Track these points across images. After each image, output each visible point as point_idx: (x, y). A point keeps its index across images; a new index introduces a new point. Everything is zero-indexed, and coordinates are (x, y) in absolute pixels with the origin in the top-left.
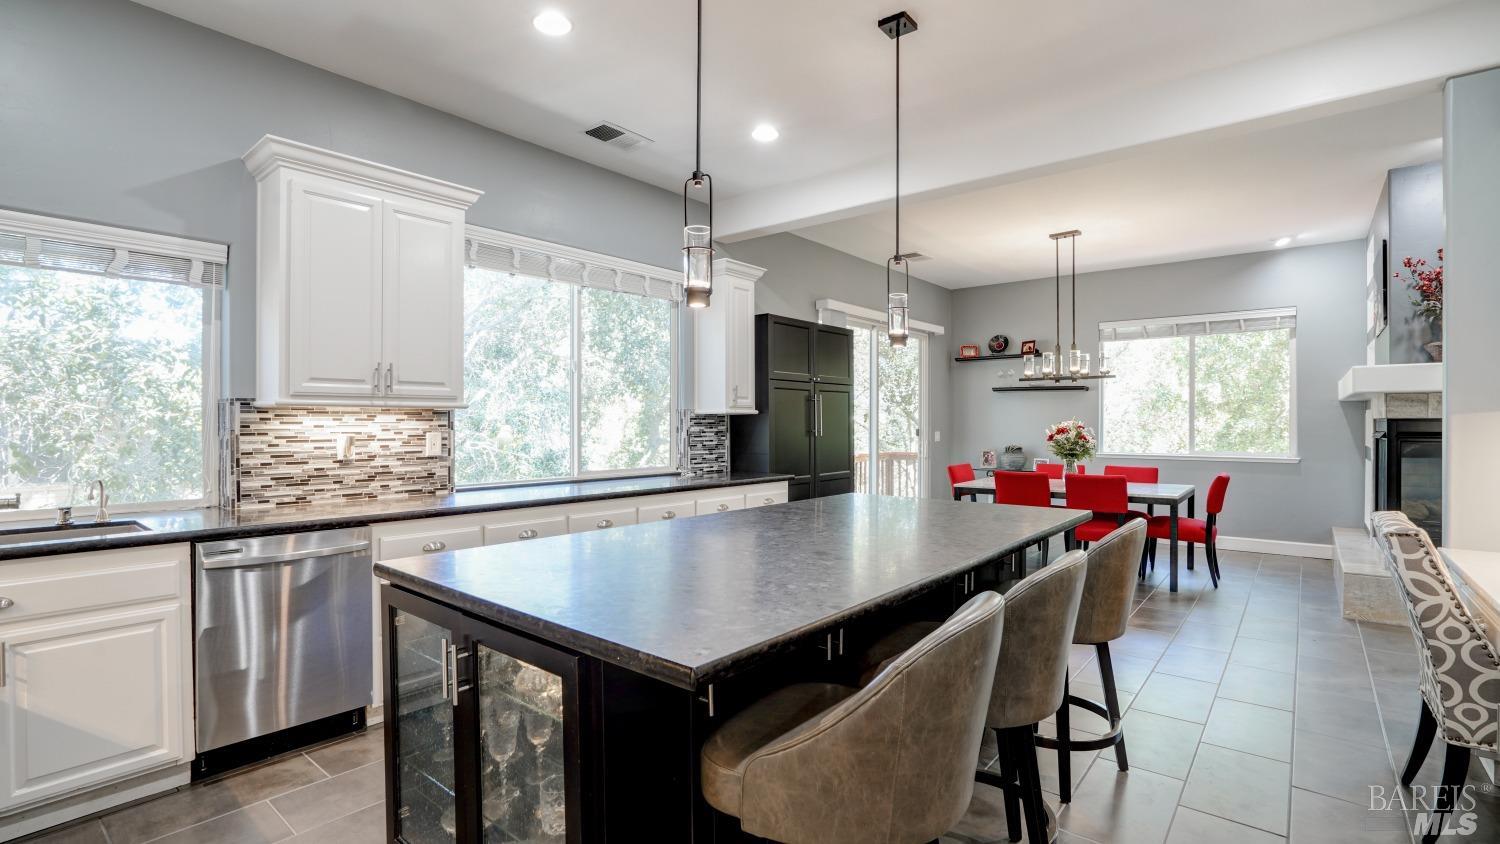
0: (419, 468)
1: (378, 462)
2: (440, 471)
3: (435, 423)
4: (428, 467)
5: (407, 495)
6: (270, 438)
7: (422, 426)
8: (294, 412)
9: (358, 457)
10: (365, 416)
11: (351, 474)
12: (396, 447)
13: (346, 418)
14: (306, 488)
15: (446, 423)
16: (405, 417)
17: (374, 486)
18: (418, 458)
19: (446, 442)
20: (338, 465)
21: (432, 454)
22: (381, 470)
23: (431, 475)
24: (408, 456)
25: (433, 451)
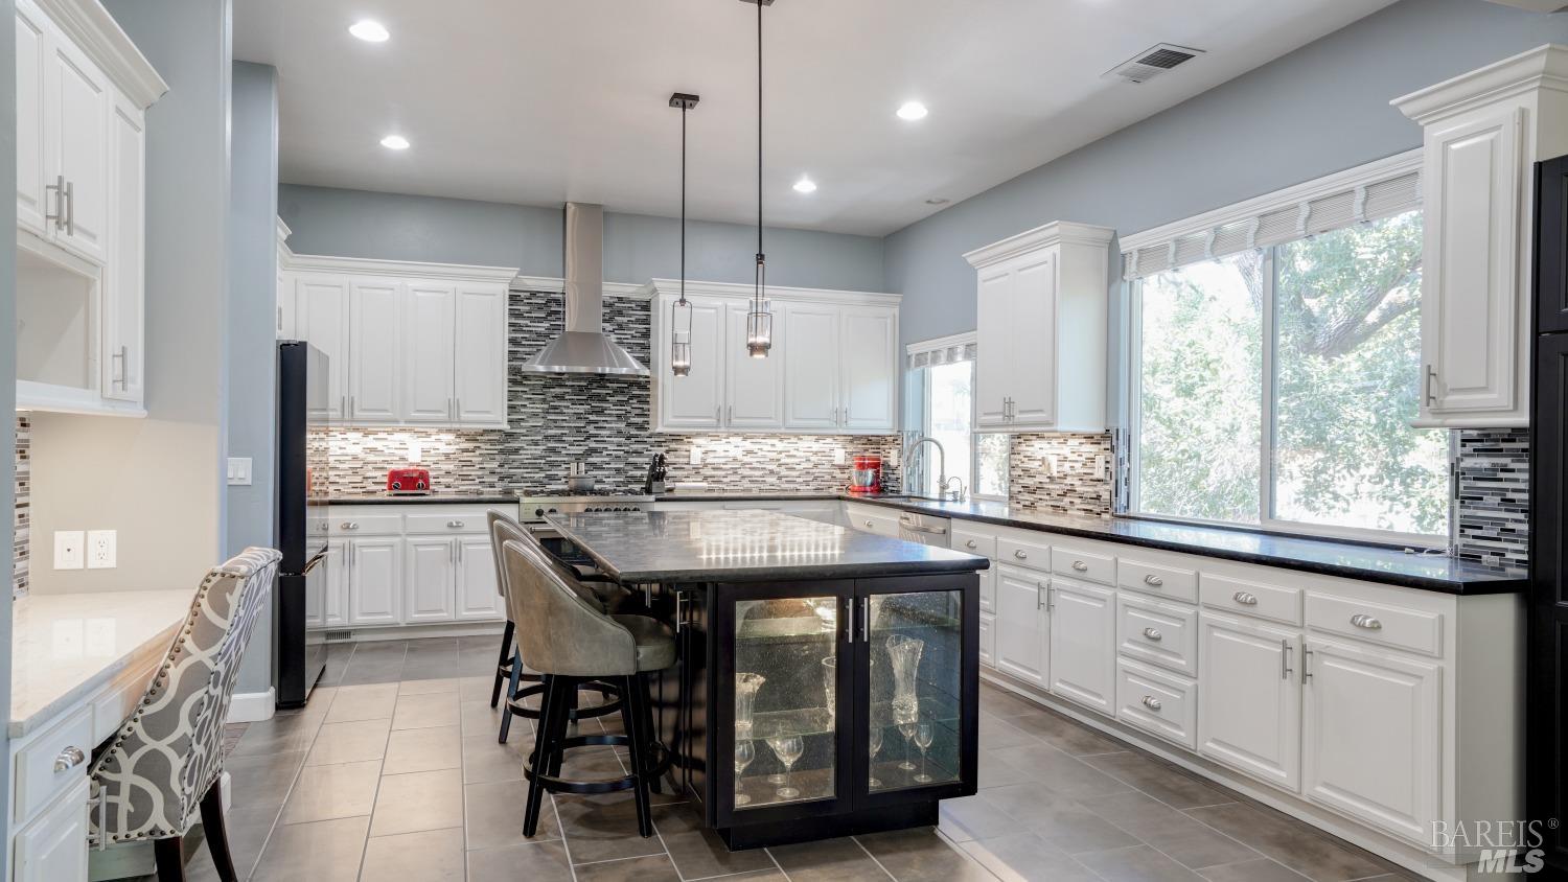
0: (1090, 489)
1: (1069, 481)
2: (1105, 496)
3: (1103, 446)
4: (1096, 489)
5: (1083, 513)
6: (1021, 457)
7: (1095, 448)
8: (1031, 438)
9: (1059, 475)
10: (1062, 440)
11: (1056, 488)
12: (1079, 469)
13: (1054, 442)
14: (1035, 496)
15: (1109, 447)
16: (1084, 441)
17: (1067, 500)
18: (1092, 480)
19: (1108, 466)
20: (1048, 480)
21: (1099, 478)
22: (1069, 488)
23: (1098, 498)
24: (1085, 477)
25: (1099, 473)
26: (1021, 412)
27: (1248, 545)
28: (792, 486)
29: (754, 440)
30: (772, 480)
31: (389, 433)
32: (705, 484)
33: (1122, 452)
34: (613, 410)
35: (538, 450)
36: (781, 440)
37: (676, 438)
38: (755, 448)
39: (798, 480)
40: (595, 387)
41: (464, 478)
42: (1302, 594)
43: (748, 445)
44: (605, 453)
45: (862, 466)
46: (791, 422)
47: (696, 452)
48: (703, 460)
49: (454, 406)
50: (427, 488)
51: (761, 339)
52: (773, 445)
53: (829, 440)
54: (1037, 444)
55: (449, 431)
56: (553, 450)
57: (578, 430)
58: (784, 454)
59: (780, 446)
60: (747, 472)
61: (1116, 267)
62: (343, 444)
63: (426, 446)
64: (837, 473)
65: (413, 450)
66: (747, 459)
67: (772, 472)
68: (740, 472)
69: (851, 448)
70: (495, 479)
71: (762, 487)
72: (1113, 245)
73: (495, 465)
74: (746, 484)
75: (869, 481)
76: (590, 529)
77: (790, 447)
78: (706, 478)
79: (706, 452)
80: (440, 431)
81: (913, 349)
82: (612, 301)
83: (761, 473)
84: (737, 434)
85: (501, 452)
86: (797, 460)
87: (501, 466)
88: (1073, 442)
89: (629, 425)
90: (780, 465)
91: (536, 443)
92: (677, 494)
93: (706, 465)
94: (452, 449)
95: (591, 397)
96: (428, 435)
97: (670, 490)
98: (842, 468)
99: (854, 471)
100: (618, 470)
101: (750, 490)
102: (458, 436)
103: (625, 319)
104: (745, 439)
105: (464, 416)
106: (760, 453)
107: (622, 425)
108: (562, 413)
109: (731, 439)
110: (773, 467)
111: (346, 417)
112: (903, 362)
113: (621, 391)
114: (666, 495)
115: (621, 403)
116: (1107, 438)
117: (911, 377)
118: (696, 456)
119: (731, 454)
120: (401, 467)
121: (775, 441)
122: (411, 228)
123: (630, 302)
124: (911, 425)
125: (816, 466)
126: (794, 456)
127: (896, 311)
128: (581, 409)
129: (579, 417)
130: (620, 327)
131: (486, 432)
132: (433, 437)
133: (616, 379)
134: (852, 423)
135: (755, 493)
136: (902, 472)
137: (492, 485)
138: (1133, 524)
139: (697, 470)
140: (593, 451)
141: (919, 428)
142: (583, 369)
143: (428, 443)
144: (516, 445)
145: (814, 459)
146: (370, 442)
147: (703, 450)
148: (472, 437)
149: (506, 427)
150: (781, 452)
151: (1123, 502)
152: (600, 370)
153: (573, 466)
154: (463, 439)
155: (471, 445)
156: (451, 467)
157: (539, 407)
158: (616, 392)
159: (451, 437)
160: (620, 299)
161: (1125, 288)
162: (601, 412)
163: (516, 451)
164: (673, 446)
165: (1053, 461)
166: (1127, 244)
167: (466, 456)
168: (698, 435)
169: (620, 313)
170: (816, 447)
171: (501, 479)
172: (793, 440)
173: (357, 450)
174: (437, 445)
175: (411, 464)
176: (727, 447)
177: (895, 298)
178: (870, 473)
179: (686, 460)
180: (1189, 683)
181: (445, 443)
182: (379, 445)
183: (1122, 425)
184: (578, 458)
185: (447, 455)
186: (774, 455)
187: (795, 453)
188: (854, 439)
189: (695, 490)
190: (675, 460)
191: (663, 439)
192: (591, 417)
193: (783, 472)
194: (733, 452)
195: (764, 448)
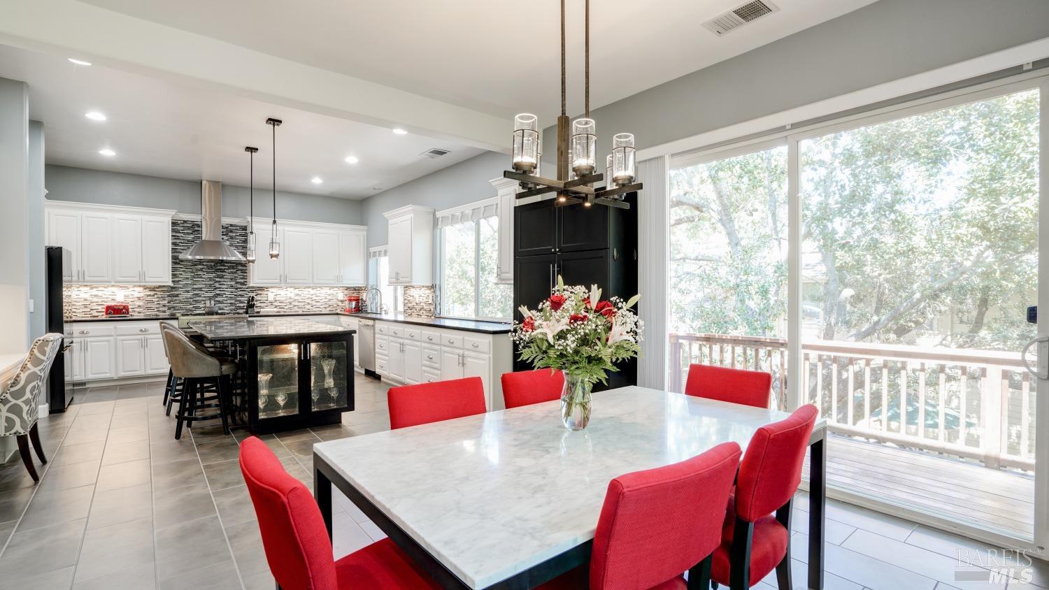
1: (422, 304)
2: (432, 309)
3: (432, 291)
4: (430, 307)
5: (426, 317)
6: (408, 295)
7: (429, 291)
8: (409, 288)
9: (419, 302)
10: (420, 289)
11: (418, 307)
12: (425, 299)
13: (417, 289)
14: (412, 311)
15: (434, 291)
16: (426, 288)
17: (421, 312)
18: (429, 304)
19: (433, 298)
20: (416, 304)
22: (422, 307)
24: (427, 303)
25: (431, 302)
26: (402, 277)
27: (472, 325)
28: (319, 309)
29: (299, 289)
30: (309, 306)
31: (105, 287)
32: (276, 309)
33: (438, 293)
34: (228, 276)
35: (189, 295)
36: (313, 289)
37: (261, 289)
38: (300, 293)
39: (321, 306)
40: (218, 266)
41: (148, 308)
42: (463, 339)
43: (297, 291)
44: (224, 296)
45: (350, 300)
46: (316, 281)
47: (271, 295)
48: (275, 298)
49: (142, 275)
50: (128, 313)
51: (275, 252)
52: (309, 291)
53: (336, 289)
54: (412, 290)
55: (140, 286)
56: (197, 295)
57: (210, 286)
59: (312, 292)
60: (297, 304)
61: (435, 222)
62: (78, 293)
63: (126, 294)
64: (340, 304)
65: (119, 296)
66: (297, 298)
67: (308, 304)
68: (293, 303)
69: (346, 292)
70: (166, 309)
71: (304, 310)
72: (434, 214)
73: (166, 302)
74: (296, 309)
75: (354, 306)
76: (217, 331)
77: (317, 292)
78: (276, 306)
79: (276, 295)
80: (135, 286)
81: (372, 250)
82: (227, 226)
83: (303, 304)
84: (291, 287)
85: (169, 296)
86: (321, 298)
87: (169, 302)
88: (423, 289)
89: (237, 283)
90: (312, 300)
91: (188, 292)
92: (261, 314)
93: (276, 301)
94: (141, 295)
95: (217, 270)
96: (128, 288)
97: (259, 312)
98: (342, 301)
99: (347, 302)
100: (231, 303)
102: (145, 289)
103: (234, 234)
104: (295, 289)
105: (147, 279)
106: (303, 295)
107: (233, 283)
108: (201, 277)
109: (288, 289)
110: (309, 301)
111: (81, 280)
112: (368, 255)
113: (233, 267)
114: (255, 314)
115: (232, 273)
116: (433, 287)
117: (372, 261)
118: (271, 297)
119: (288, 296)
120: (112, 304)
122: (117, 188)
123: (236, 226)
124: (371, 283)
125: (330, 300)
127: (365, 233)
128: (212, 276)
129: (210, 279)
130: (232, 238)
131: (160, 287)
132: (130, 290)
133: (230, 262)
134: (344, 282)
135: (300, 313)
136: (368, 303)
137: (164, 312)
138: (442, 320)
139: (272, 303)
140: (218, 295)
141: (375, 283)
142: (212, 258)
143: (128, 292)
144: (177, 293)
145: (329, 297)
146: (94, 292)
148: (153, 289)
149: (172, 284)
150: (313, 295)
151: (438, 312)
152: (221, 258)
153: (208, 302)
154: (147, 290)
155: (152, 293)
156: (141, 304)
157: (189, 275)
158: (229, 268)
159: (141, 289)
160: (231, 225)
161: (438, 232)
162: (222, 277)
163: (177, 296)
164: (260, 292)
165: (417, 296)
166: (439, 214)
167: (149, 298)
168: (272, 287)
169: (231, 232)
170: (330, 292)
171: (169, 309)
172: (319, 289)
173: (87, 296)
174: (133, 293)
175: (119, 302)
176: (286, 293)
177: (366, 228)
178: (354, 303)
179: (265, 299)
180: (439, 372)
181: (138, 292)
182: (99, 293)
183: (438, 283)
184: (210, 298)
185: (139, 298)
186: (309, 296)
187: (320, 295)
188: (348, 288)
189: (271, 312)
190: (260, 299)
191: (253, 289)
192: (217, 279)
193: (314, 303)
194: (289, 295)
195: (305, 293)
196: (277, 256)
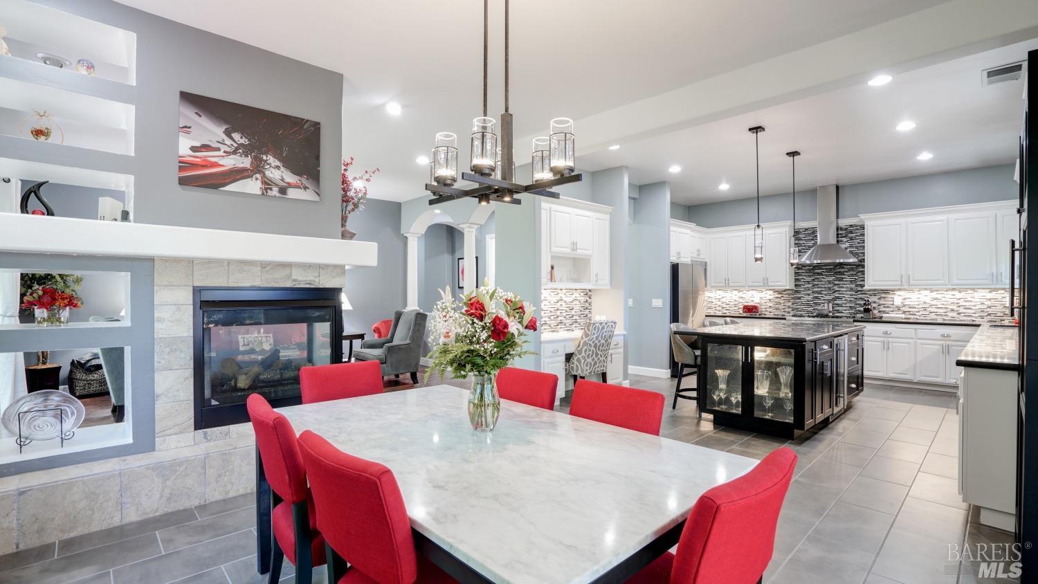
29: (939, 292)
30: (954, 314)
31: (749, 291)
32: (903, 316)
34: (848, 279)
35: (810, 298)
36: (960, 292)
37: (886, 292)
38: (939, 296)
39: (974, 315)
40: (837, 269)
41: (777, 309)
43: (934, 295)
44: (844, 299)
46: (955, 281)
47: (898, 299)
48: (902, 303)
49: (765, 280)
50: (757, 312)
52: (954, 295)
55: (771, 290)
56: (817, 298)
57: (829, 288)
58: (962, 300)
59: (958, 295)
60: (934, 310)
65: (755, 298)
66: (934, 303)
67: (952, 310)
68: (928, 309)
70: (790, 310)
71: (945, 318)
73: (790, 304)
74: (933, 316)
77: (966, 296)
78: (904, 312)
79: (905, 299)
80: (767, 290)
82: (846, 227)
83: (945, 310)
84: (926, 289)
85: (793, 298)
86: (973, 304)
87: (793, 304)
89: (857, 286)
90: (959, 307)
91: (809, 295)
92: (884, 319)
93: (904, 306)
94: (771, 297)
95: (836, 273)
97: (881, 317)
100: (851, 307)
101: (936, 319)
103: (854, 235)
104: (932, 291)
105: (770, 284)
106: (943, 299)
107: (852, 286)
108: (821, 281)
109: (922, 292)
110: (954, 307)
113: (853, 269)
114: (876, 320)
115: (852, 275)
118: (898, 301)
120: (746, 304)
121: (956, 293)
123: (857, 226)
125: (989, 307)
126: (971, 301)
128: (831, 279)
129: (829, 282)
130: (851, 239)
131: (785, 290)
132: (764, 292)
133: (849, 264)
139: (898, 308)
140: (838, 298)
142: (830, 261)
143: (762, 295)
144: (800, 296)
145: (987, 303)
146: (741, 294)
147: (903, 298)
148: (780, 292)
149: (793, 287)
150: (960, 299)
152: (838, 261)
153: (826, 305)
154: (776, 293)
155: (780, 296)
156: (771, 305)
157: (809, 279)
158: (849, 270)
159: (772, 292)
160: (851, 226)
162: (841, 280)
163: (799, 298)
164: (884, 295)
167: (777, 300)
168: (899, 290)
169: (851, 232)
172: (969, 292)
174: (766, 296)
175: (753, 303)
176: (919, 296)
179: (891, 303)
181: (769, 295)
182: (744, 296)
184: (829, 301)
185: (770, 300)
186: (955, 301)
187: (972, 299)
189: (899, 318)
190: (883, 302)
191: (875, 292)
192: (836, 283)
193: (962, 310)
194: (923, 299)
195: (947, 296)
196: (761, 259)
